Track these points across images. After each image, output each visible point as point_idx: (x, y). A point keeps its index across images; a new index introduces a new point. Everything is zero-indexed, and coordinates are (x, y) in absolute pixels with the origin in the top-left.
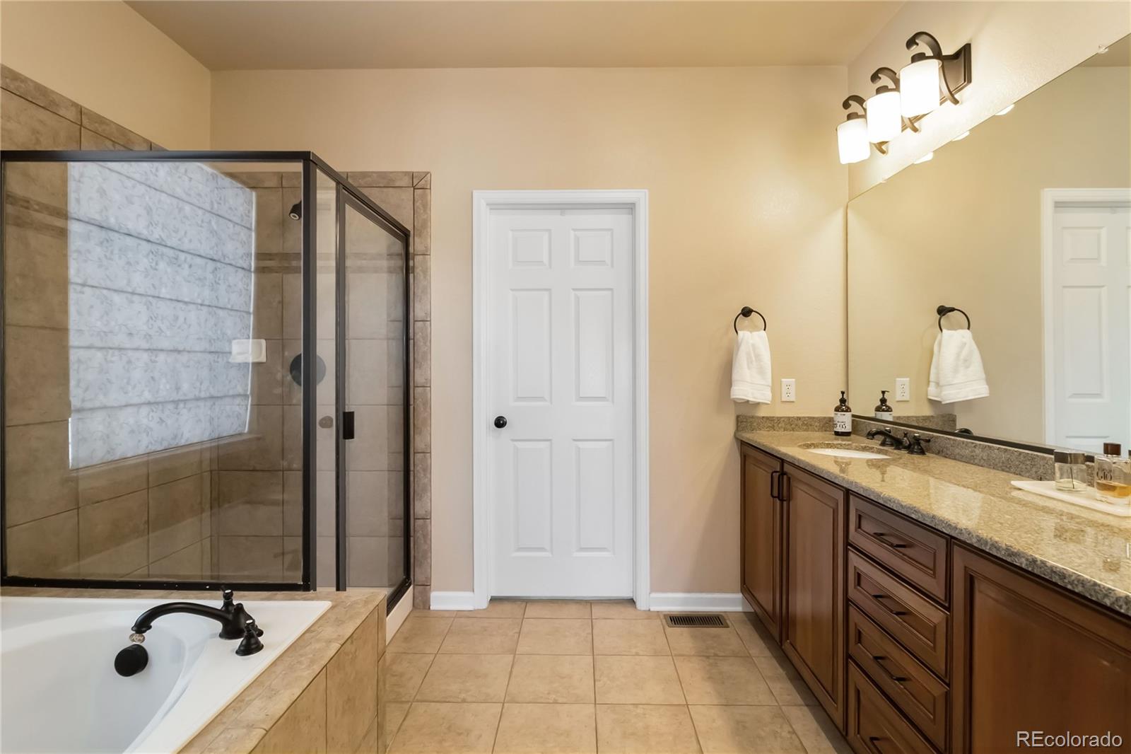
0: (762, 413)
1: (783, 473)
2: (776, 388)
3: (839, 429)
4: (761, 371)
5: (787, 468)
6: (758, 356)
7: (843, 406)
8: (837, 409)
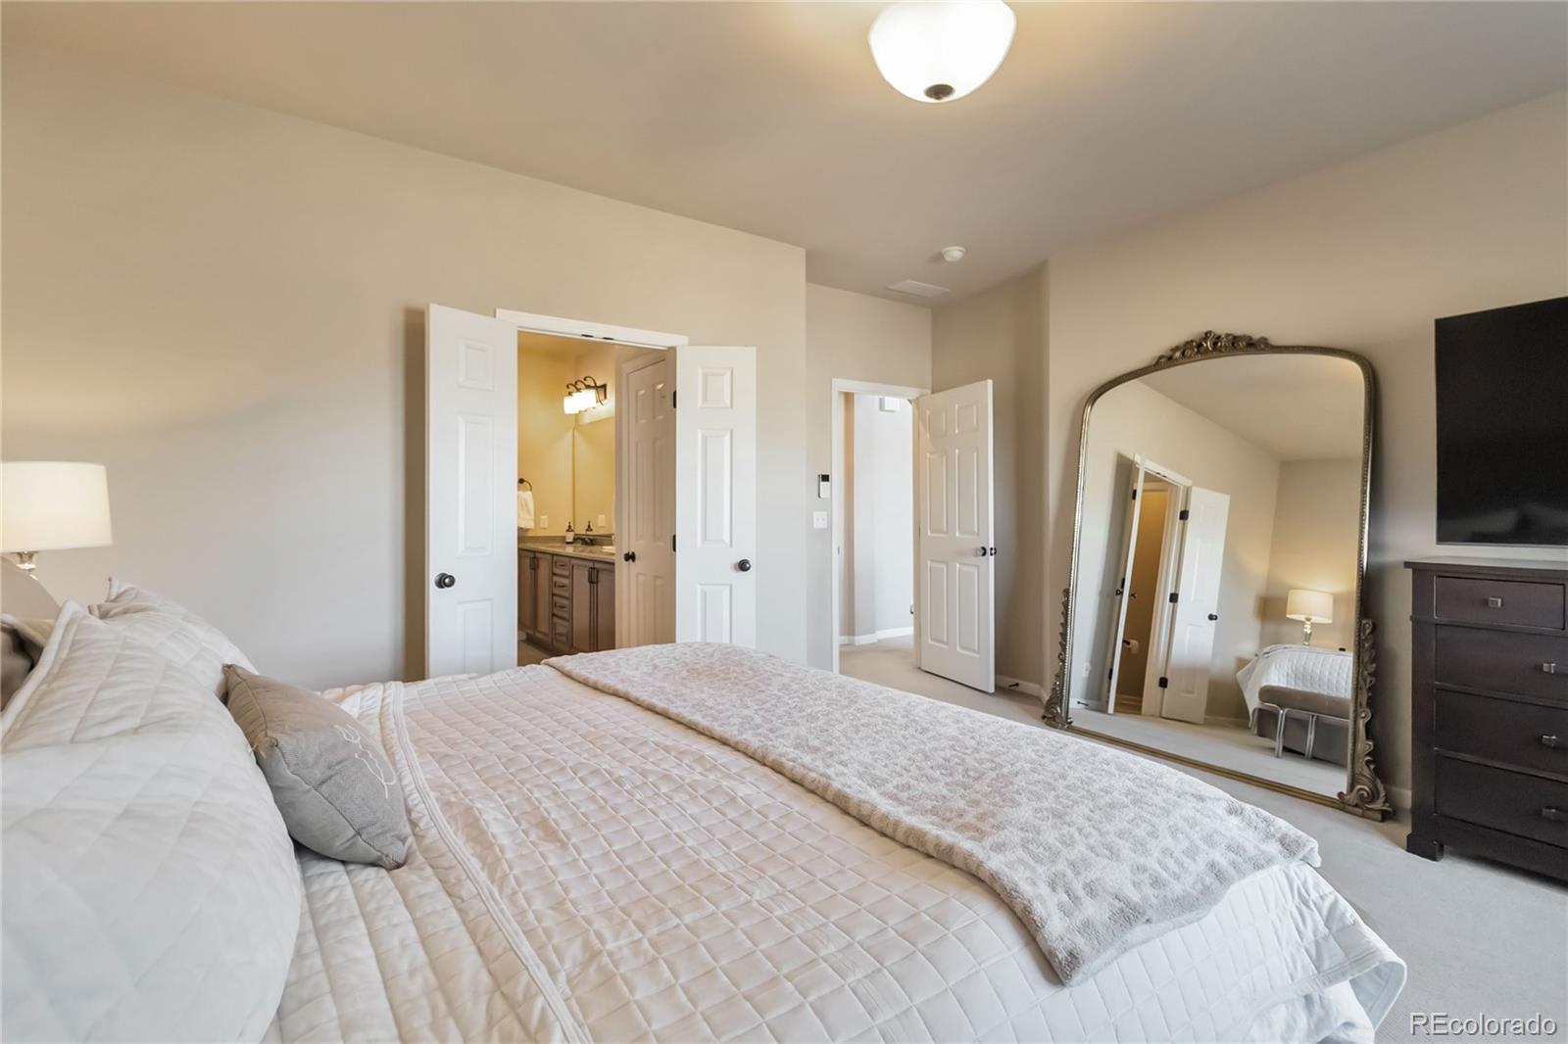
0: (530, 534)
1: (535, 557)
2: (536, 521)
3: (568, 541)
4: (529, 512)
5: (537, 555)
6: (527, 505)
7: (569, 529)
8: (568, 531)
